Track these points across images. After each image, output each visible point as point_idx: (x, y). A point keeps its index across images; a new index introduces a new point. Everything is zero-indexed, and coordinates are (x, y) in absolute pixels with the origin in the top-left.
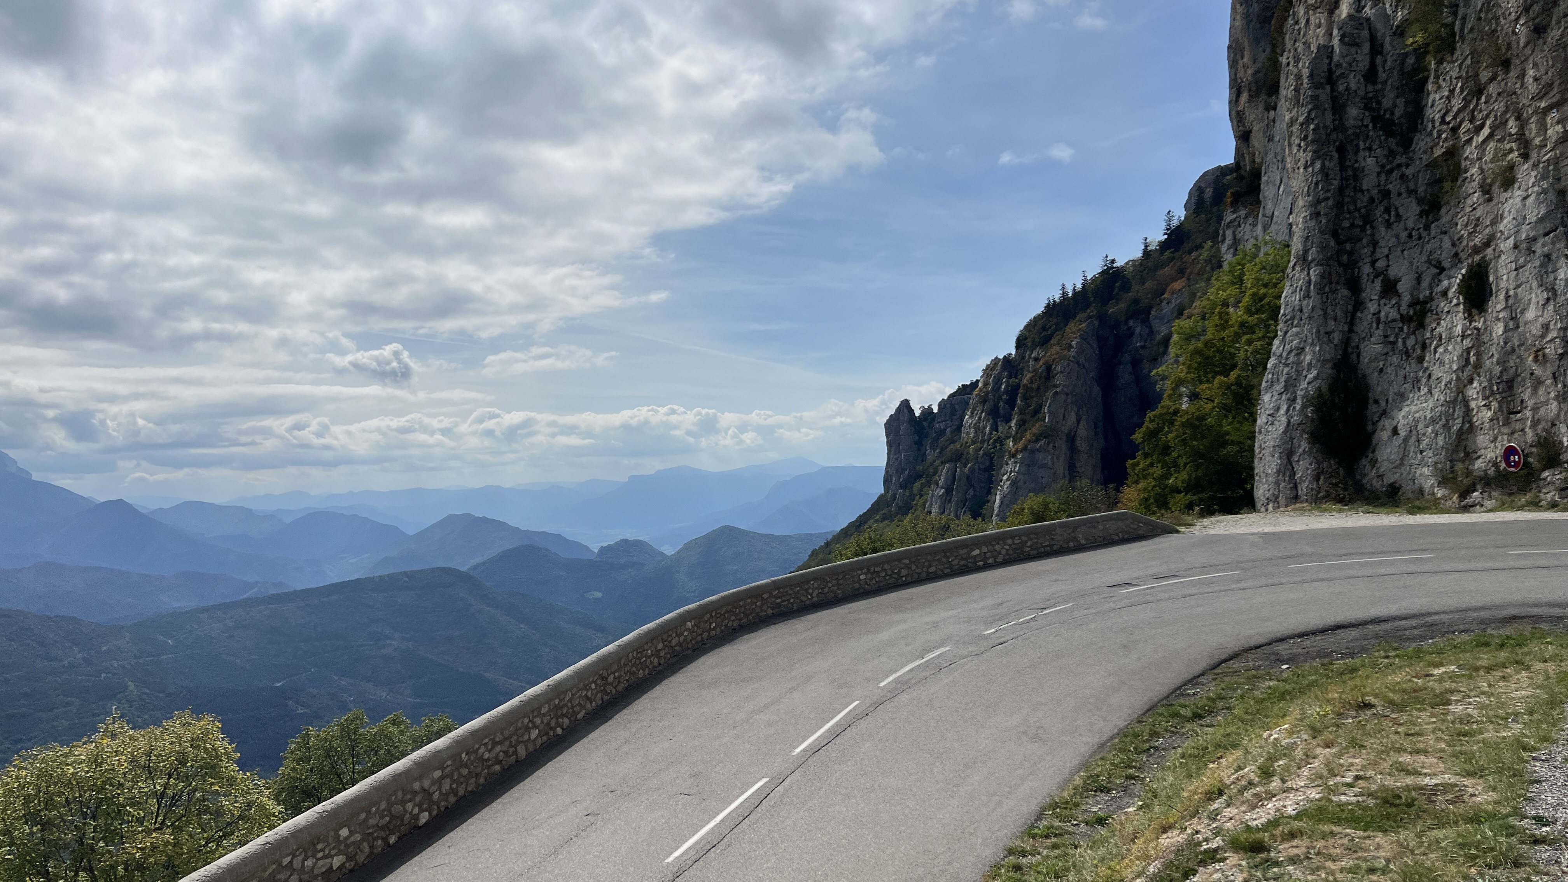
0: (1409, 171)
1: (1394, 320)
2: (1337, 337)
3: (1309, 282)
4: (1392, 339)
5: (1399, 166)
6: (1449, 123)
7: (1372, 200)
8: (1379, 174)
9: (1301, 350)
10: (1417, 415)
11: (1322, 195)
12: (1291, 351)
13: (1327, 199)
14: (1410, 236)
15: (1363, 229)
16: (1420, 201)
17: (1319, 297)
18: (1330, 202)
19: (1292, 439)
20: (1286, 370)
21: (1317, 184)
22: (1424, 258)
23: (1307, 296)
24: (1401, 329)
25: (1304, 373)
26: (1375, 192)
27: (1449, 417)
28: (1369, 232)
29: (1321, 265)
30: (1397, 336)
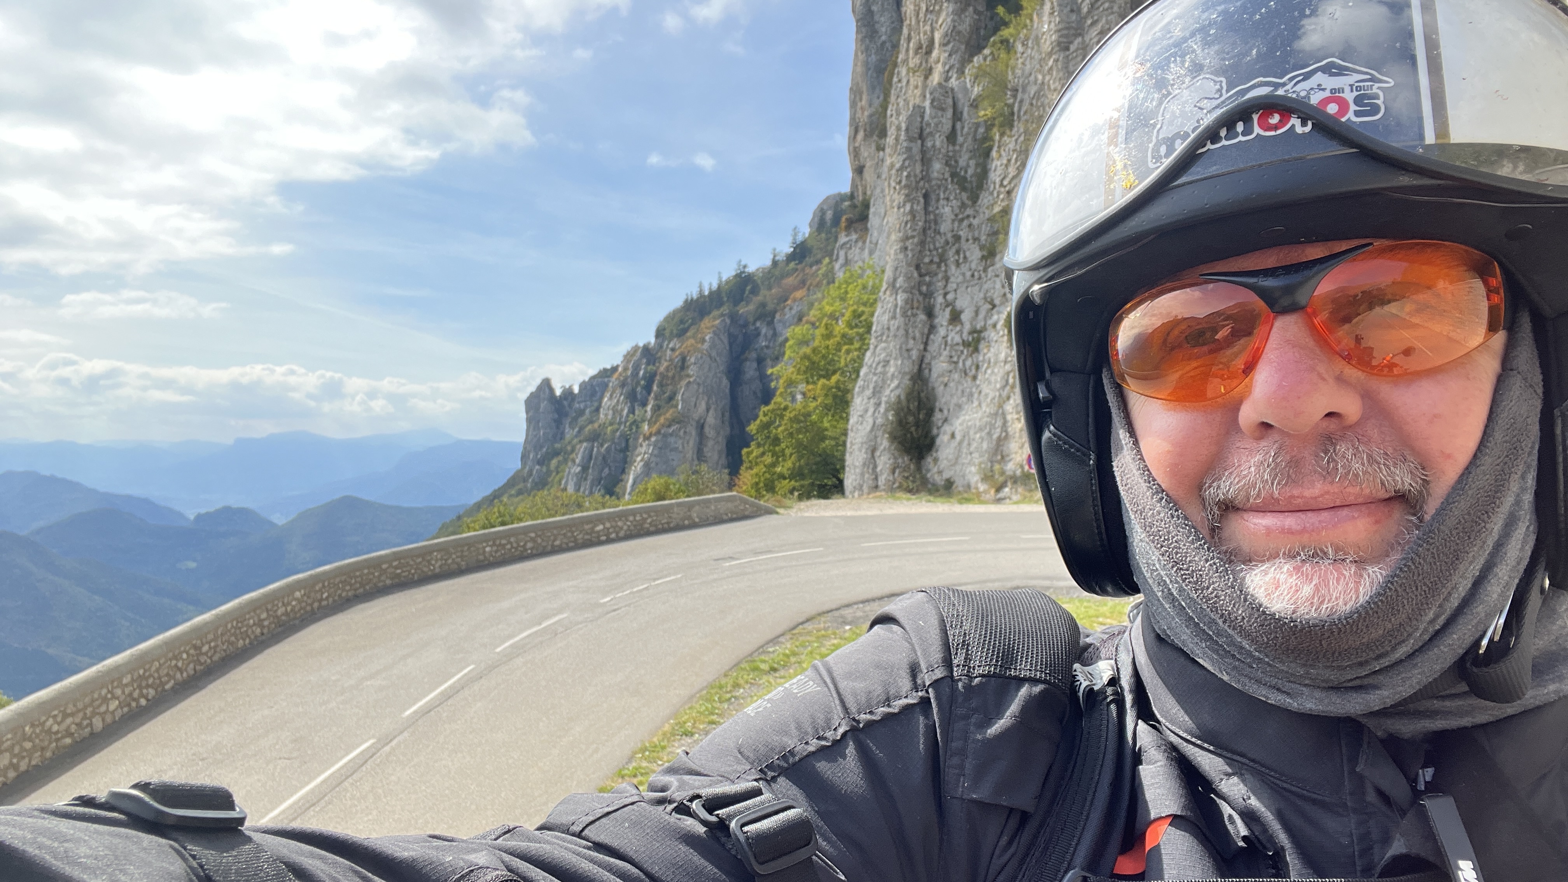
0: (975, 222)
1: (958, 344)
2: (915, 354)
3: (896, 306)
4: (955, 359)
5: (968, 216)
6: (1005, 187)
7: (947, 243)
8: (953, 221)
9: (886, 363)
10: (970, 423)
11: (910, 233)
12: (878, 363)
13: (913, 237)
14: (973, 276)
15: (939, 267)
16: (982, 248)
17: (902, 319)
18: (916, 240)
19: (876, 437)
20: (875, 378)
21: (906, 223)
22: (982, 295)
23: (894, 317)
24: (962, 352)
25: (889, 382)
26: (949, 235)
27: (992, 426)
28: (943, 269)
29: (907, 292)
30: (959, 357)
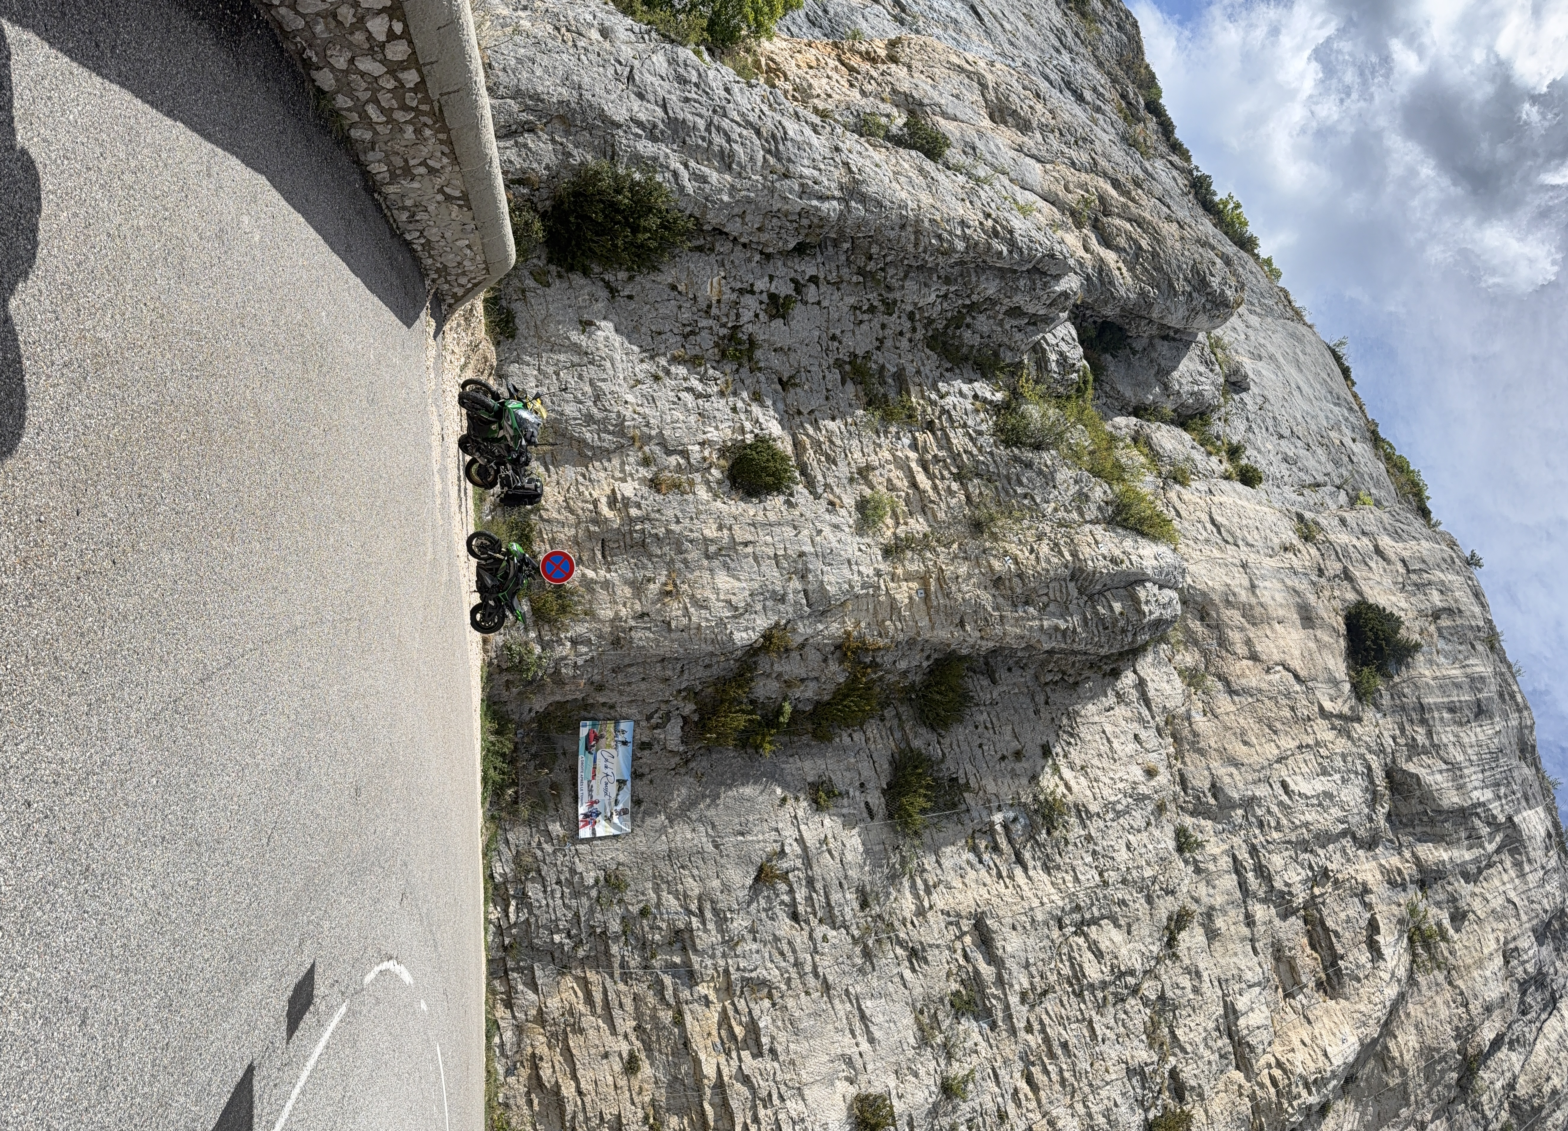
0: (904, 343)
1: (738, 315)
2: (734, 228)
3: (822, 198)
4: (714, 311)
5: (914, 330)
7: (889, 288)
8: (915, 304)
10: (608, 364)
11: (924, 241)
13: (916, 245)
14: (834, 338)
15: (861, 272)
16: (867, 356)
17: (798, 210)
18: (910, 248)
21: (939, 237)
22: (805, 362)
23: (804, 191)
24: (724, 325)
26: (898, 295)
27: (602, 425)
28: (855, 279)
29: (839, 219)
30: (717, 318)
